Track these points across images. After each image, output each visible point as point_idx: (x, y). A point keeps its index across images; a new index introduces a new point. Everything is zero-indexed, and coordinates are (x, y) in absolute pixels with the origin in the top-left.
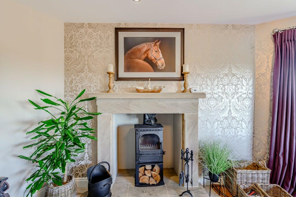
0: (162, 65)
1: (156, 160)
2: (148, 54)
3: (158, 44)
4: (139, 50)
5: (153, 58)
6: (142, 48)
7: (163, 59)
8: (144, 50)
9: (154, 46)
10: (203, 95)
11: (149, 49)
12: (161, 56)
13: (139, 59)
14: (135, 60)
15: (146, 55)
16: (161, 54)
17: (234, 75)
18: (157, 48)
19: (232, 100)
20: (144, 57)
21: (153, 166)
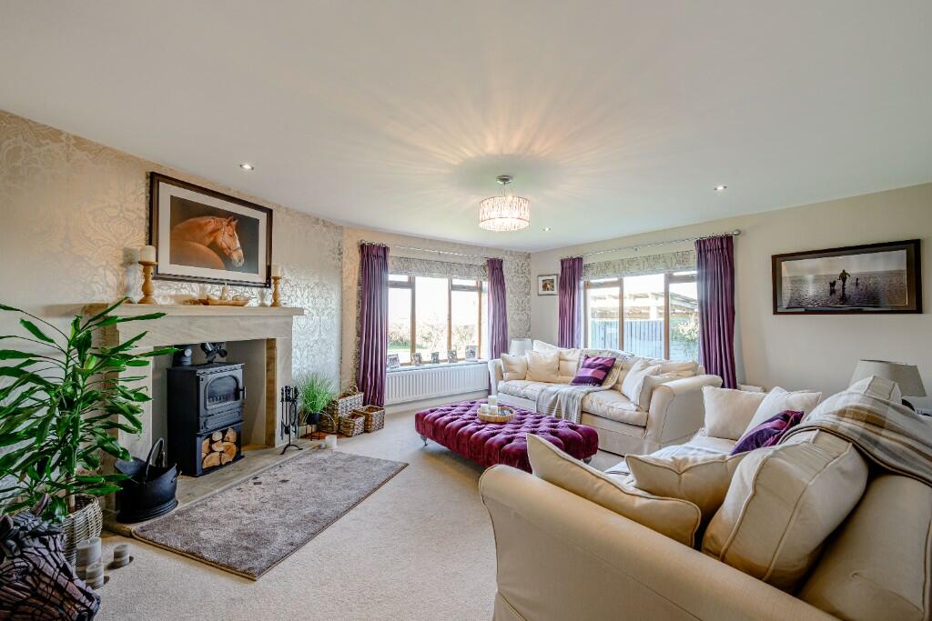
0: (240, 261)
1: (227, 422)
2: (215, 237)
3: (234, 223)
4: (201, 227)
5: (224, 245)
6: (206, 224)
7: (241, 251)
8: (210, 228)
9: (227, 226)
10: (300, 312)
11: (219, 230)
12: (239, 245)
13: (200, 243)
14: (191, 243)
15: (212, 239)
16: (238, 242)
17: (324, 286)
18: (231, 230)
19: (323, 318)
20: (208, 241)
21: (224, 433)
